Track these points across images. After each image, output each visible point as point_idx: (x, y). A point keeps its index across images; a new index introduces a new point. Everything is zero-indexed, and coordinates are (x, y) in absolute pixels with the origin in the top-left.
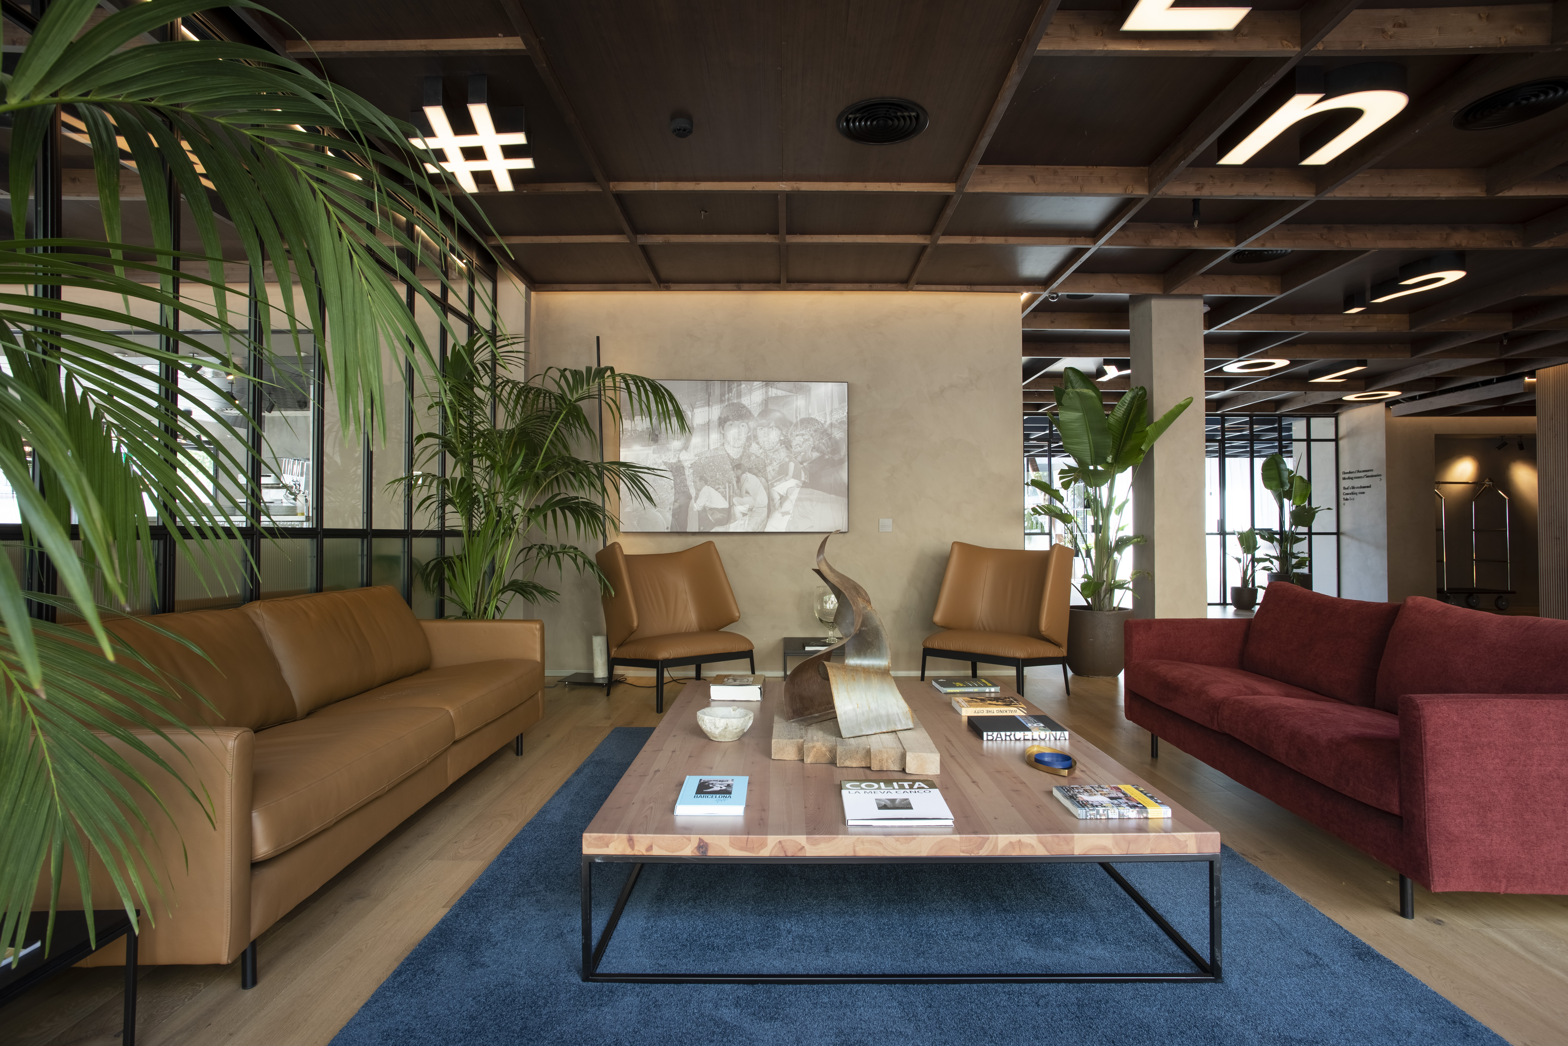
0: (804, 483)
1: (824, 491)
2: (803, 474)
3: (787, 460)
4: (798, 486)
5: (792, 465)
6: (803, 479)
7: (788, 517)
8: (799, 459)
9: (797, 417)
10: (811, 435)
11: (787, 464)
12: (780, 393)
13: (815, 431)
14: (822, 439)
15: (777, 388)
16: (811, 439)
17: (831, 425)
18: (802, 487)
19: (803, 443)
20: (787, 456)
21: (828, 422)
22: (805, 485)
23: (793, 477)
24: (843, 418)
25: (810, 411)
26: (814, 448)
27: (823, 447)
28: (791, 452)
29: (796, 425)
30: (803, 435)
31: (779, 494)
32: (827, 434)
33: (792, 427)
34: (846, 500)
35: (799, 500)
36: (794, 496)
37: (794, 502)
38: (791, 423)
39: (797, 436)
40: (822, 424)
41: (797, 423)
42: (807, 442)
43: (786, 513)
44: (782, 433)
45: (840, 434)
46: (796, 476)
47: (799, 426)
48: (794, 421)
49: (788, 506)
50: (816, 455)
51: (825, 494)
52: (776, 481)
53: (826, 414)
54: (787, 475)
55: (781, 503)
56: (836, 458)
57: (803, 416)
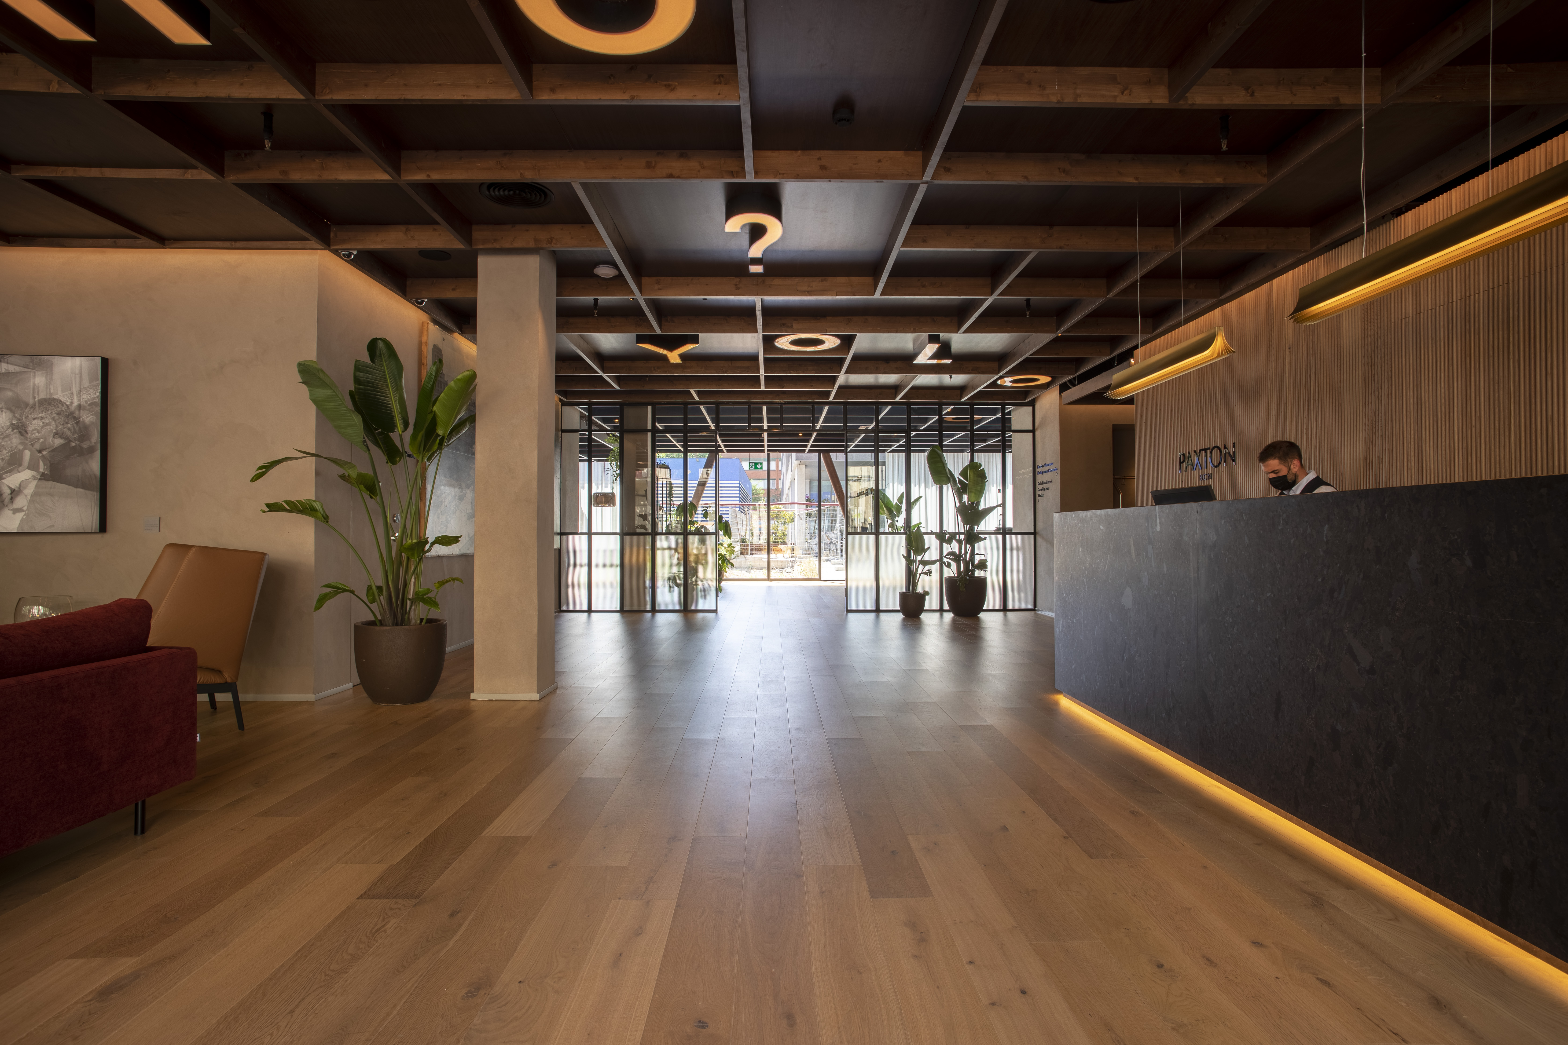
0: (43, 474)
1: (69, 484)
2: (41, 464)
3: (21, 447)
4: (34, 478)
5: (27, 454)
6: (41, 470)
7: (20, 516)
8: (37, 446)
9: (34, 398)
10: (53, 419)
11: (21, 452)
12: (12, 368)
13: (59, 414)
14: (67, 423)
15: (8, 363)
16: (53, 423)
17: (80, 407)
18: (40, 479)
19: (42, 427)
20: (21, 443)
21: (76, 403)
22: (44, 477)
23: (29, 468)
24: (95, 398)
25: (52, 391)
26: (56, 434)
27: (69, 433)
28: (26, 439)
29: (33, 407)
30: (42, 418)
31: (10, 488)
32: (74, 418)
33: (28, 409)
34: (96, 495)
35: (35, 494)
36: (29, 490)
37: (29, 497)
38: (27, 405)
39: (34, 419)
40: (68, 406)
41: (34, 405)
42: (48, 427)
43: (20, 510)
44: (14, 416)
45: (91, 418)
46: (32, 466)
47: (37, 408)
48: (31, 402)
49: (21, 502)
50: (58, 442)
51: (70, 487)
52: (6, 473)
53: (72, 393)
54: (20, 465)
55: (12, 498)
56: (85, 445)
57: (42, 396)
